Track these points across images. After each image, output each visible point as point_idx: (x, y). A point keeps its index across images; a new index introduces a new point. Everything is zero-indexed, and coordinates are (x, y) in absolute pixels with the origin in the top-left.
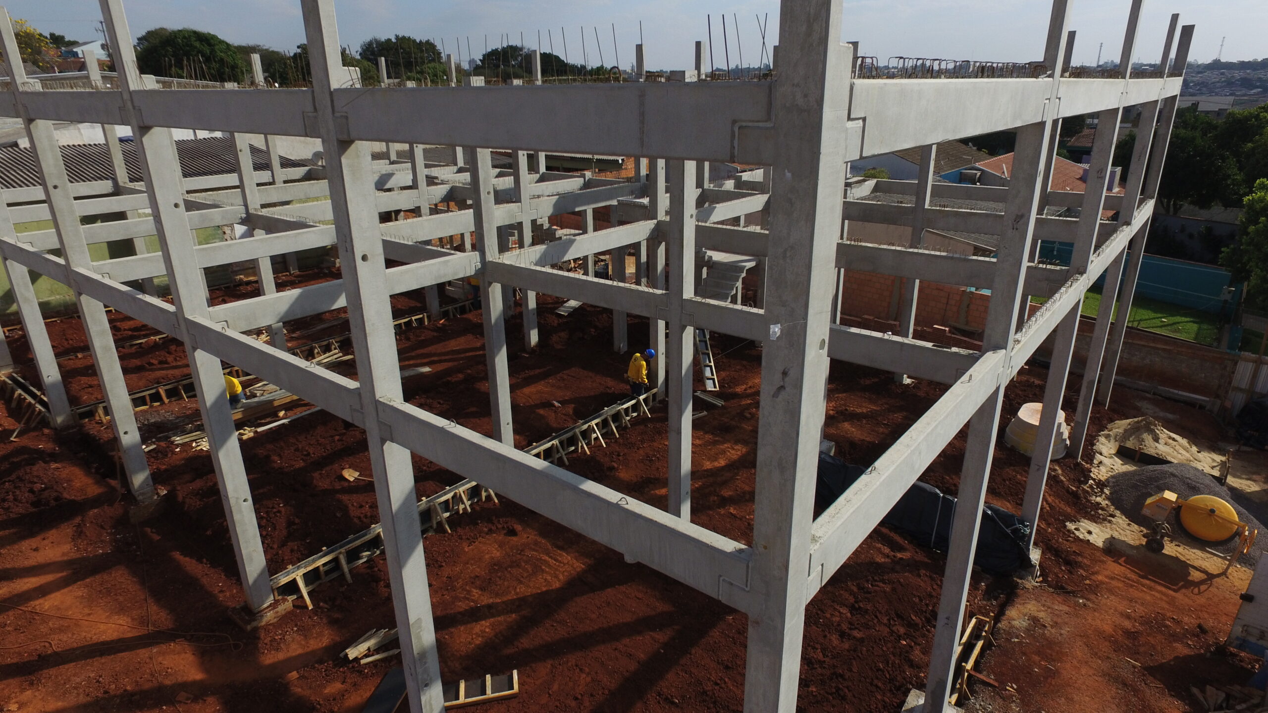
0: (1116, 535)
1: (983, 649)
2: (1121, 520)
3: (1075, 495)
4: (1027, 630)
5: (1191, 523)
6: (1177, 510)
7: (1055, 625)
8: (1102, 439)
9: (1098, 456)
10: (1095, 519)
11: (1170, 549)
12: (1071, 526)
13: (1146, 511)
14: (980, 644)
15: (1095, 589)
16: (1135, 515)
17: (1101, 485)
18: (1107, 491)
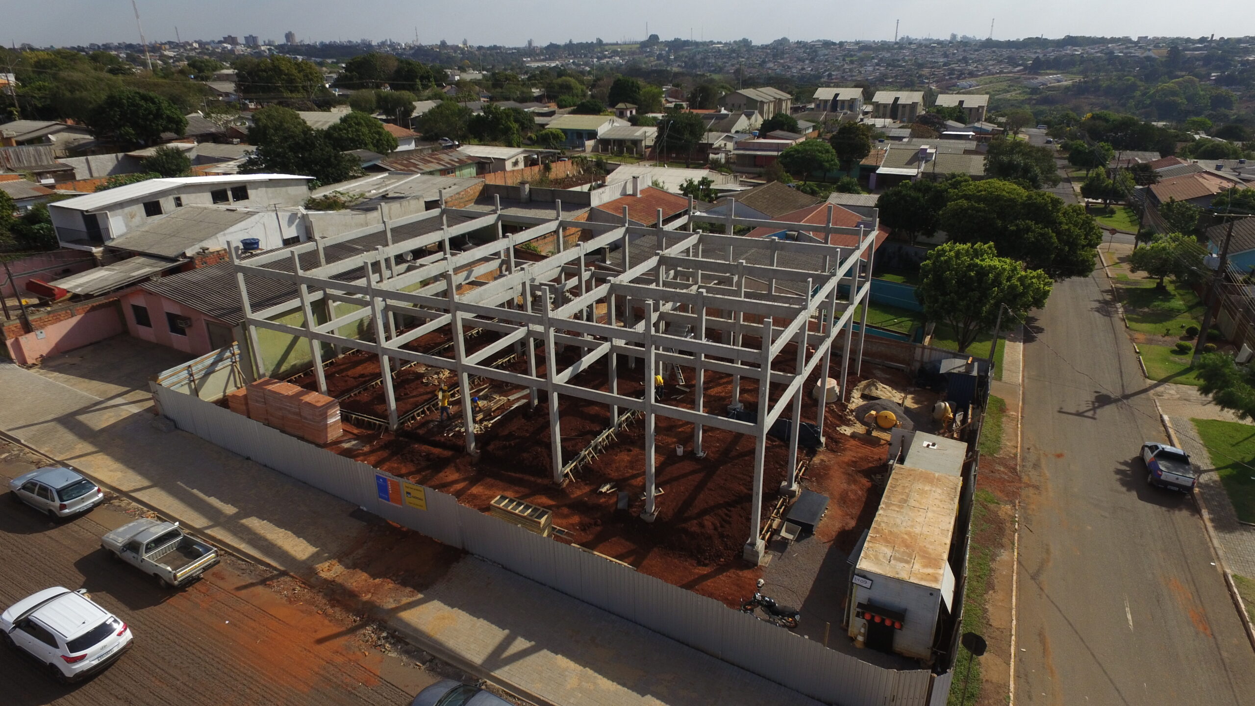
0: (856, 430)
1: (805, 470)
2: (858, 425)
3: (841, 416)
4: (820, 464)
5: (882, 423)
6: (876, 418)
7: (829, 461)
8: (855, 391)
9: (852, 399)
10: (848, 425)
11: (875, 433)
12: (838, 429)
13: (866, 420)
14: (804, 469)
15: (844, 450)
16: (863, 423)
17: (852, 411)
18: (854, 414)
